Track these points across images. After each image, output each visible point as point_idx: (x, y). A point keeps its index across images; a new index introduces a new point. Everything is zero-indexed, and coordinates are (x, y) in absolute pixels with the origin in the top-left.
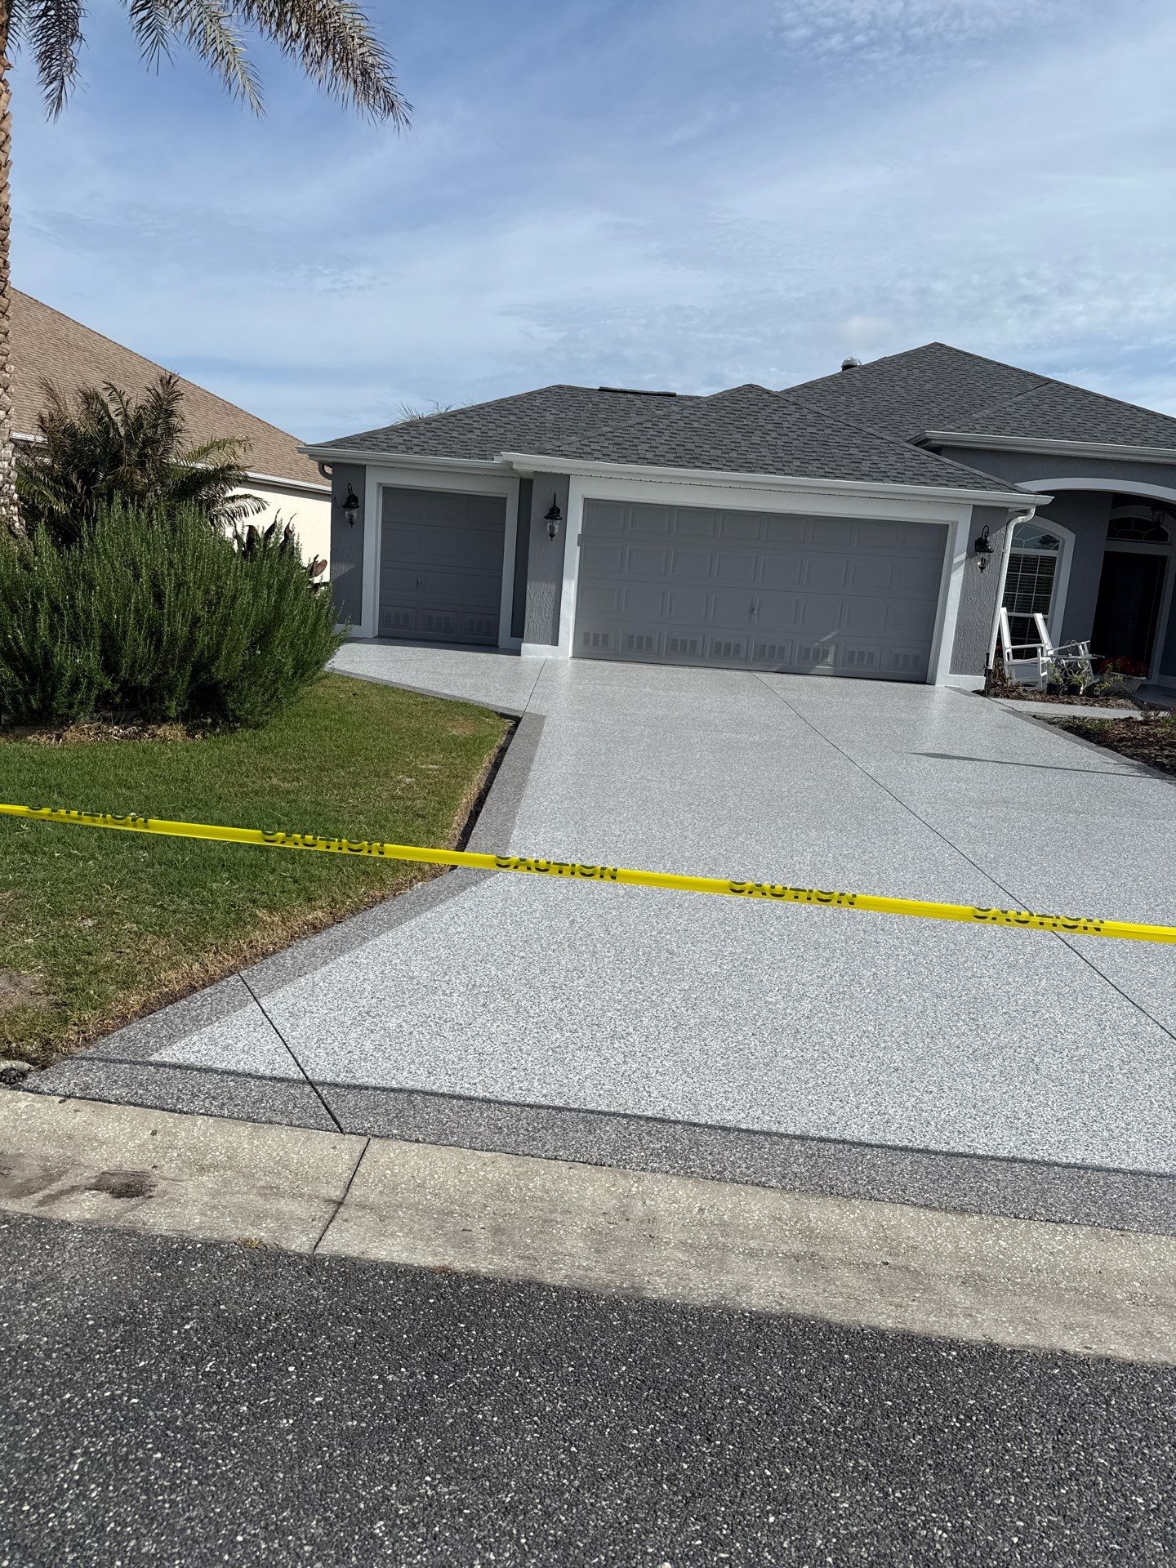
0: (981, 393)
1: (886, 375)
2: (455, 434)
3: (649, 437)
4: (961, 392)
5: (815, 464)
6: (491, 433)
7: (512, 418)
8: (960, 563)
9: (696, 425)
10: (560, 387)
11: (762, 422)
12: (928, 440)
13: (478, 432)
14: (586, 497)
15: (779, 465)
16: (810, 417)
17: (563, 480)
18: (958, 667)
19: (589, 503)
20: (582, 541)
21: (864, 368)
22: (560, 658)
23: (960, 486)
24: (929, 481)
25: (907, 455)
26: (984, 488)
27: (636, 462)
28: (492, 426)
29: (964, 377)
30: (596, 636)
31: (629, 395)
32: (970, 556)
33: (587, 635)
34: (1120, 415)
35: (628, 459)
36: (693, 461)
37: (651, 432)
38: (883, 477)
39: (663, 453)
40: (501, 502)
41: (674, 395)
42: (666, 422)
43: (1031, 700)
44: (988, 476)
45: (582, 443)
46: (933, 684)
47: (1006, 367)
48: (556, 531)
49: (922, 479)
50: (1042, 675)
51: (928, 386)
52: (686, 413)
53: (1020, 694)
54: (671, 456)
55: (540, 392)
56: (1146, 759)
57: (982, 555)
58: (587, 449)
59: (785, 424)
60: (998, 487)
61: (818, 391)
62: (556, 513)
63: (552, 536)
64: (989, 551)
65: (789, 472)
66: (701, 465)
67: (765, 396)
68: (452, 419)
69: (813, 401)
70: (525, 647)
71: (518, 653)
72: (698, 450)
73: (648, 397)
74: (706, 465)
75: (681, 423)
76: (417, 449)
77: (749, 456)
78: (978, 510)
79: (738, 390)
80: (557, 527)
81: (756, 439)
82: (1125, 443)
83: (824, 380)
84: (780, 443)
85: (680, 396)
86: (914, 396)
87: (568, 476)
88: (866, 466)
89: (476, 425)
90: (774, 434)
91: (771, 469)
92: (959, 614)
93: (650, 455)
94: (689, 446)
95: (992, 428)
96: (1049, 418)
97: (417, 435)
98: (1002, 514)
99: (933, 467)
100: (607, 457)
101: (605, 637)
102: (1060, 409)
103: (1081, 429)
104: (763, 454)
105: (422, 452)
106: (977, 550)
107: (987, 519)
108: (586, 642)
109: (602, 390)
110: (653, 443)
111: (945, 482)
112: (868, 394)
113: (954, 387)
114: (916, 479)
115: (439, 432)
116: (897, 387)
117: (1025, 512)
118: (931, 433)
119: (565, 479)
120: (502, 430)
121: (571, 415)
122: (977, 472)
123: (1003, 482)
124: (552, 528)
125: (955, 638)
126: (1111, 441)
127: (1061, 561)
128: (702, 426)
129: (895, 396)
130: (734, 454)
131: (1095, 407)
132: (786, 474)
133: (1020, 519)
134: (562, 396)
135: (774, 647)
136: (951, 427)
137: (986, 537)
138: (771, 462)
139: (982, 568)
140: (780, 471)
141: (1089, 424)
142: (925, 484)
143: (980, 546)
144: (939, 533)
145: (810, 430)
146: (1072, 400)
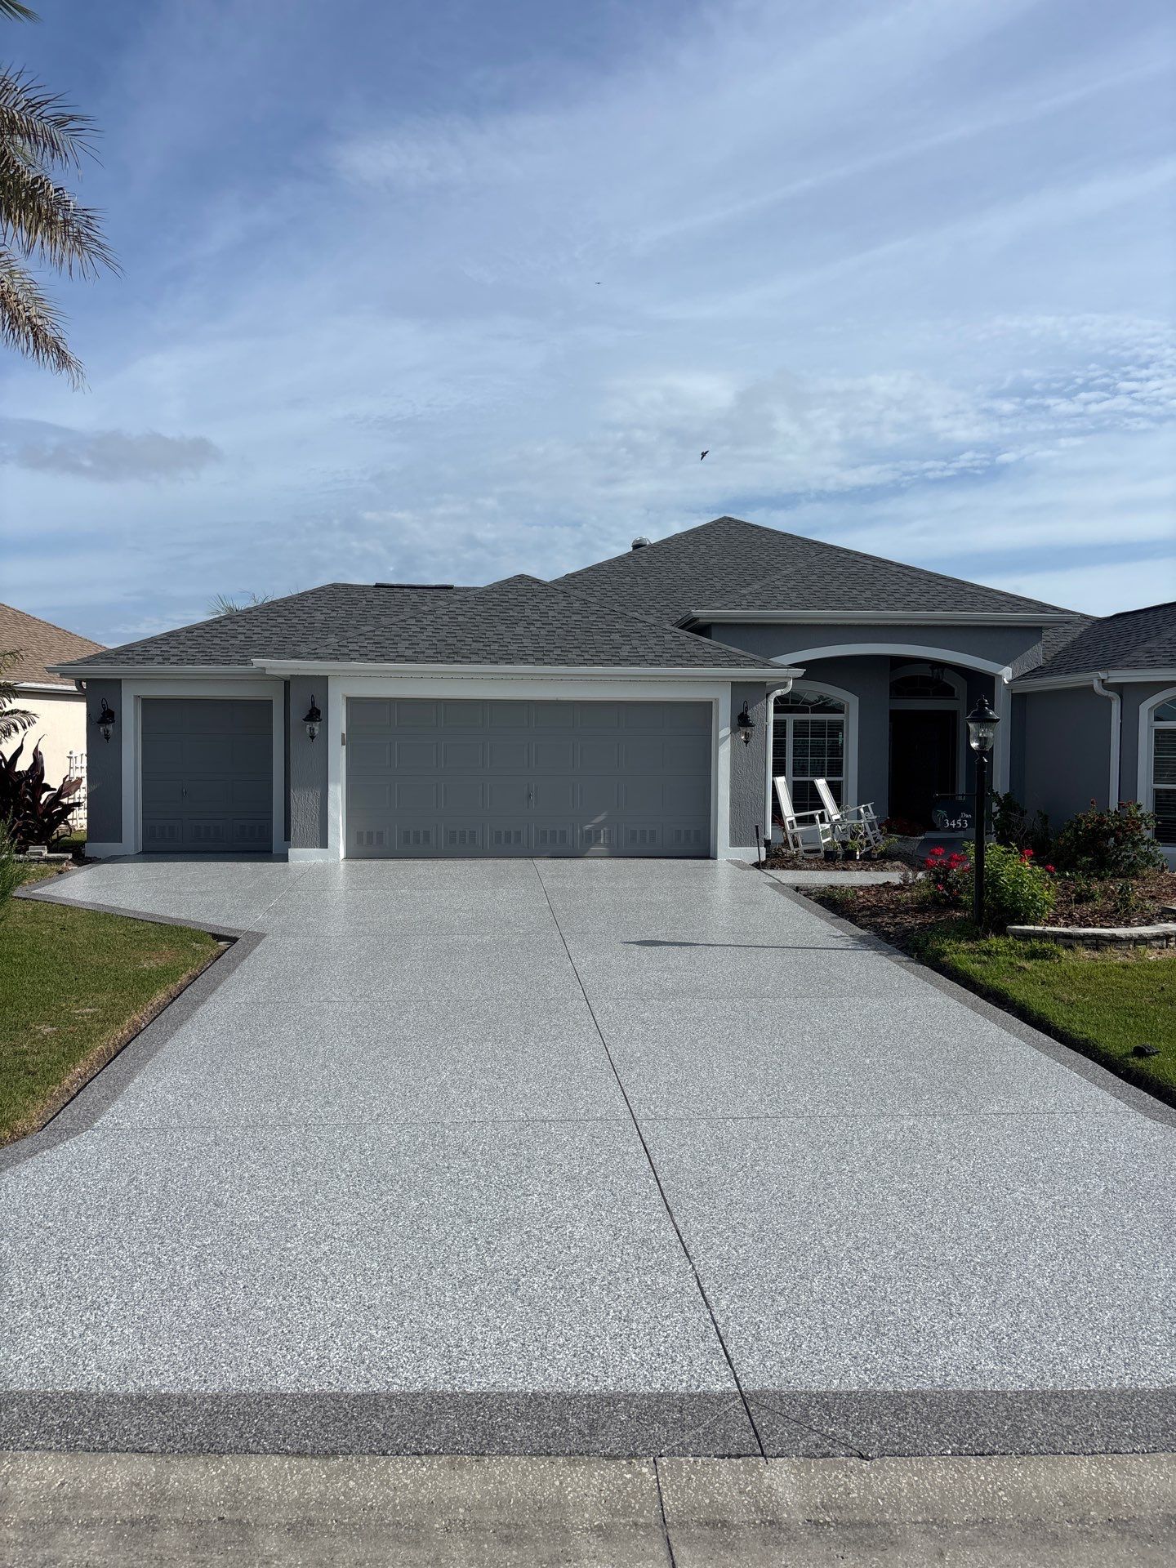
0: (764, 565)
1: (673, 552)
2: (217, 641)
3: (411, 634)
4: (745, 565)
5: (576, 651)
6: (255, 637)
7: (281, 620)
8: (726, 737)
9: (461, 619)
10: (334, 586)
11: (528, 612)
12: (696, 619)
13: (242, 637)
14: (348, 696)
15: (539, 655)
16: (577, 605)
17: (321, 682)
18: (736, 841)
19: (352, 703)
20: (349, 740)
21: (652, 547)
22: (331, 861)
23: (715, 665)
24: (686, 662)
25: (668, 637)
26: (738, 665)
27: (393, 661)
28: (257, 630)
29: (748, 549)
30: (370, 834)
31: (406, 590)
32: (734, 731)
33: (360, 834)
34: (886, 581)
35: (386, 657)
36: (454, 656)
37: (415, 629)
38: (640, 660)
39: (423, 650)
40: (267, 705)
41: (451, 588)
42: (431, 618)
43: (806, 869)
44: (744, 653)
45: (341, 644)
46: (715, 858)
47: (792, 536)
48: (316, 732)
49: (679, 661)
50: (824, 841)
51: (713, 561)
52: (452, 607)
53: (795, 864)
54: (430, 652)
55: (312, 592)
56: (877, 929)
57: (743, 730)
58: (346, 651)
59: (551, 613)
60: (752, 663)
61: (604, 573)
62: (316, 714)
63: (312, 737)
64: (752, 726)
65: (549, 661)
66: (460, 659)
67: (535, 586)
68: (217, 626)
69: (598, 583)
70: (292, 852)
71: (284, 858)
72: (459, 645)
73: (425, 591)
74: (466, 659)
75: (446, 618)
76: (173, 659)
77: (510, 648)
78: (737, 686)
79: (507, 581)
80: (316, 728)
81: (519, 630)
82: (888, 608)
83: (609, 562)
84: (543, 632)
85: (457, 588)
86: (698, 572)
87: (326, 677)
88: (625, 652)
89: (241, 630)
90: (538, 624)
91: (531, 659)
92: (731, 787)
93: (409, 653)
94: (450, 641)
95: (758, 603)
96: (815, 588)
97: (177, 645)
98: (761, 688)
99: (692, 648)
100: (364, 657)
101: (380, 834)
102: (828, 579)
103: (846, 598)
104: (525, 644)
105: (181, 661)
106: (740, 725)
107: (746, 694)
108: (360, 841)
109: (378, 586)
110: (415, 640)
111: (702, 662)
112: (653, 574)
113: (738, 560)
114: (672, 661)
115: (200, 640)
116: (682, 564)
117: (784, 685)
118: (697, 612)
119: (324, 680)
120: (267, 634)
121: (342, 613)
122: (733, 649)
123: (758, 658)
124: (312, 729)
125: (731, 811)
126: (873, 608)
127: (848, 723)
128: (466, 620)
129: (679, 574)
130: (495, 647)
131: (862, 575)
132: (545, 664)
133: (779, 692)
134: (339, 595)
135: (555, 832)
136: (718, 605)
137: (746, 711)
138: (531, 653)
139: (747, 742)
140: (539, 661)
141: (855, 592)
142: (681, 665)
143: (742, 721)
144: (705, 709)
145: (575, 618)
146: (840, 569)
